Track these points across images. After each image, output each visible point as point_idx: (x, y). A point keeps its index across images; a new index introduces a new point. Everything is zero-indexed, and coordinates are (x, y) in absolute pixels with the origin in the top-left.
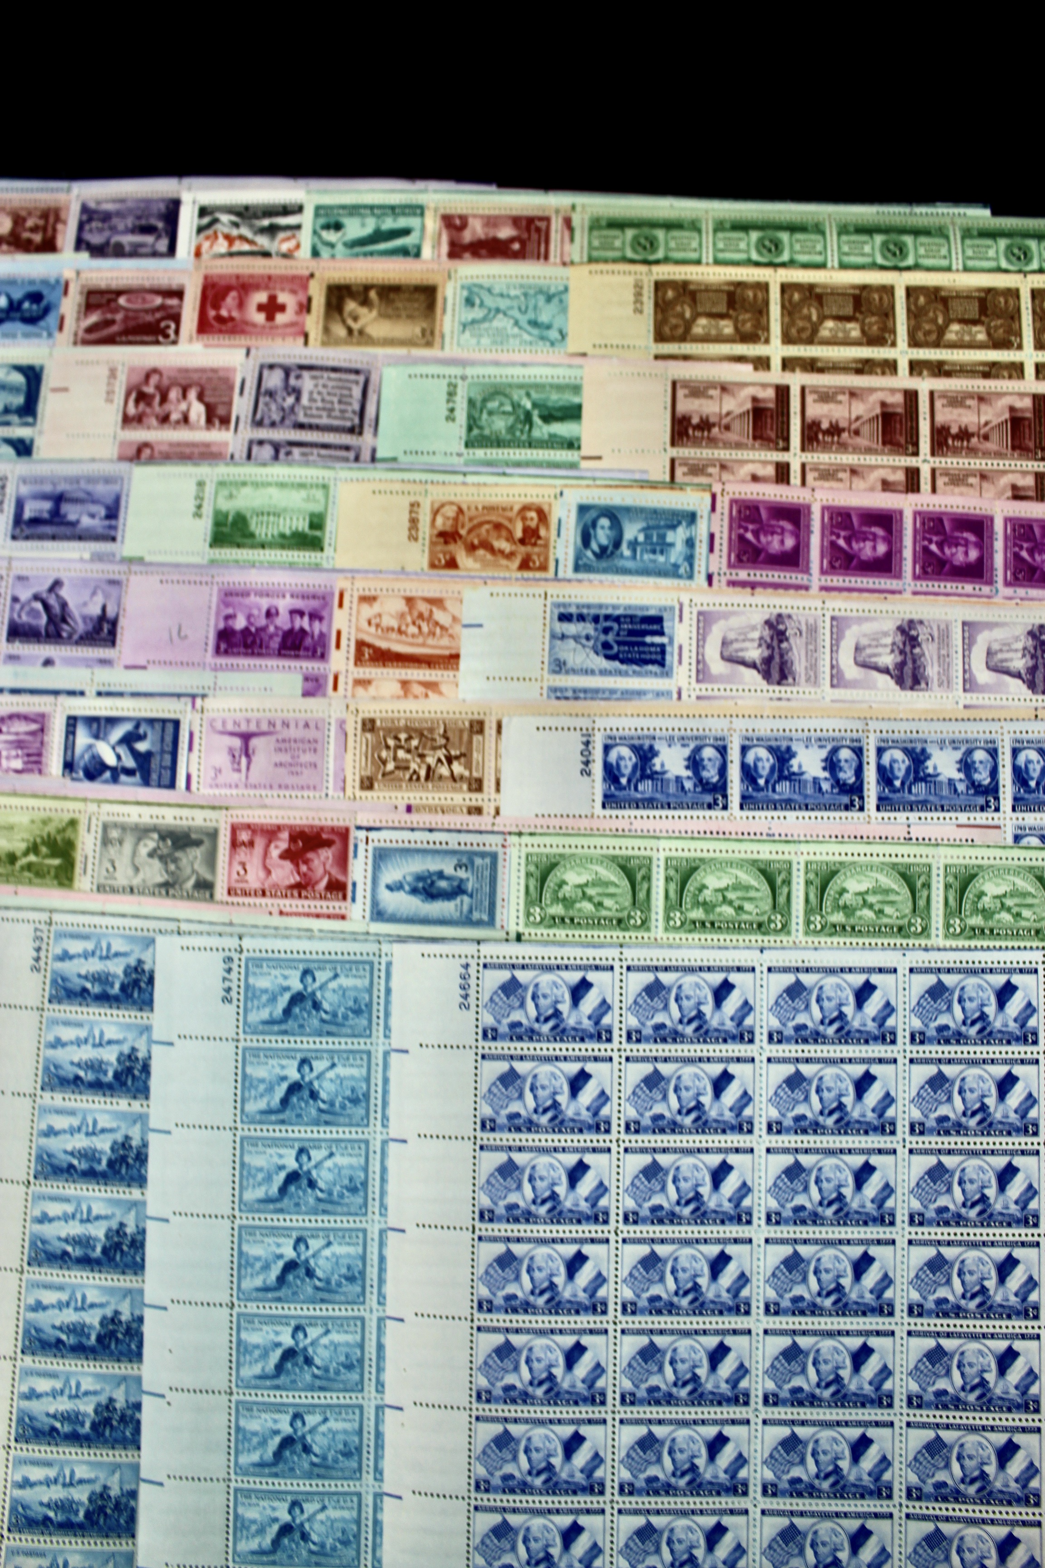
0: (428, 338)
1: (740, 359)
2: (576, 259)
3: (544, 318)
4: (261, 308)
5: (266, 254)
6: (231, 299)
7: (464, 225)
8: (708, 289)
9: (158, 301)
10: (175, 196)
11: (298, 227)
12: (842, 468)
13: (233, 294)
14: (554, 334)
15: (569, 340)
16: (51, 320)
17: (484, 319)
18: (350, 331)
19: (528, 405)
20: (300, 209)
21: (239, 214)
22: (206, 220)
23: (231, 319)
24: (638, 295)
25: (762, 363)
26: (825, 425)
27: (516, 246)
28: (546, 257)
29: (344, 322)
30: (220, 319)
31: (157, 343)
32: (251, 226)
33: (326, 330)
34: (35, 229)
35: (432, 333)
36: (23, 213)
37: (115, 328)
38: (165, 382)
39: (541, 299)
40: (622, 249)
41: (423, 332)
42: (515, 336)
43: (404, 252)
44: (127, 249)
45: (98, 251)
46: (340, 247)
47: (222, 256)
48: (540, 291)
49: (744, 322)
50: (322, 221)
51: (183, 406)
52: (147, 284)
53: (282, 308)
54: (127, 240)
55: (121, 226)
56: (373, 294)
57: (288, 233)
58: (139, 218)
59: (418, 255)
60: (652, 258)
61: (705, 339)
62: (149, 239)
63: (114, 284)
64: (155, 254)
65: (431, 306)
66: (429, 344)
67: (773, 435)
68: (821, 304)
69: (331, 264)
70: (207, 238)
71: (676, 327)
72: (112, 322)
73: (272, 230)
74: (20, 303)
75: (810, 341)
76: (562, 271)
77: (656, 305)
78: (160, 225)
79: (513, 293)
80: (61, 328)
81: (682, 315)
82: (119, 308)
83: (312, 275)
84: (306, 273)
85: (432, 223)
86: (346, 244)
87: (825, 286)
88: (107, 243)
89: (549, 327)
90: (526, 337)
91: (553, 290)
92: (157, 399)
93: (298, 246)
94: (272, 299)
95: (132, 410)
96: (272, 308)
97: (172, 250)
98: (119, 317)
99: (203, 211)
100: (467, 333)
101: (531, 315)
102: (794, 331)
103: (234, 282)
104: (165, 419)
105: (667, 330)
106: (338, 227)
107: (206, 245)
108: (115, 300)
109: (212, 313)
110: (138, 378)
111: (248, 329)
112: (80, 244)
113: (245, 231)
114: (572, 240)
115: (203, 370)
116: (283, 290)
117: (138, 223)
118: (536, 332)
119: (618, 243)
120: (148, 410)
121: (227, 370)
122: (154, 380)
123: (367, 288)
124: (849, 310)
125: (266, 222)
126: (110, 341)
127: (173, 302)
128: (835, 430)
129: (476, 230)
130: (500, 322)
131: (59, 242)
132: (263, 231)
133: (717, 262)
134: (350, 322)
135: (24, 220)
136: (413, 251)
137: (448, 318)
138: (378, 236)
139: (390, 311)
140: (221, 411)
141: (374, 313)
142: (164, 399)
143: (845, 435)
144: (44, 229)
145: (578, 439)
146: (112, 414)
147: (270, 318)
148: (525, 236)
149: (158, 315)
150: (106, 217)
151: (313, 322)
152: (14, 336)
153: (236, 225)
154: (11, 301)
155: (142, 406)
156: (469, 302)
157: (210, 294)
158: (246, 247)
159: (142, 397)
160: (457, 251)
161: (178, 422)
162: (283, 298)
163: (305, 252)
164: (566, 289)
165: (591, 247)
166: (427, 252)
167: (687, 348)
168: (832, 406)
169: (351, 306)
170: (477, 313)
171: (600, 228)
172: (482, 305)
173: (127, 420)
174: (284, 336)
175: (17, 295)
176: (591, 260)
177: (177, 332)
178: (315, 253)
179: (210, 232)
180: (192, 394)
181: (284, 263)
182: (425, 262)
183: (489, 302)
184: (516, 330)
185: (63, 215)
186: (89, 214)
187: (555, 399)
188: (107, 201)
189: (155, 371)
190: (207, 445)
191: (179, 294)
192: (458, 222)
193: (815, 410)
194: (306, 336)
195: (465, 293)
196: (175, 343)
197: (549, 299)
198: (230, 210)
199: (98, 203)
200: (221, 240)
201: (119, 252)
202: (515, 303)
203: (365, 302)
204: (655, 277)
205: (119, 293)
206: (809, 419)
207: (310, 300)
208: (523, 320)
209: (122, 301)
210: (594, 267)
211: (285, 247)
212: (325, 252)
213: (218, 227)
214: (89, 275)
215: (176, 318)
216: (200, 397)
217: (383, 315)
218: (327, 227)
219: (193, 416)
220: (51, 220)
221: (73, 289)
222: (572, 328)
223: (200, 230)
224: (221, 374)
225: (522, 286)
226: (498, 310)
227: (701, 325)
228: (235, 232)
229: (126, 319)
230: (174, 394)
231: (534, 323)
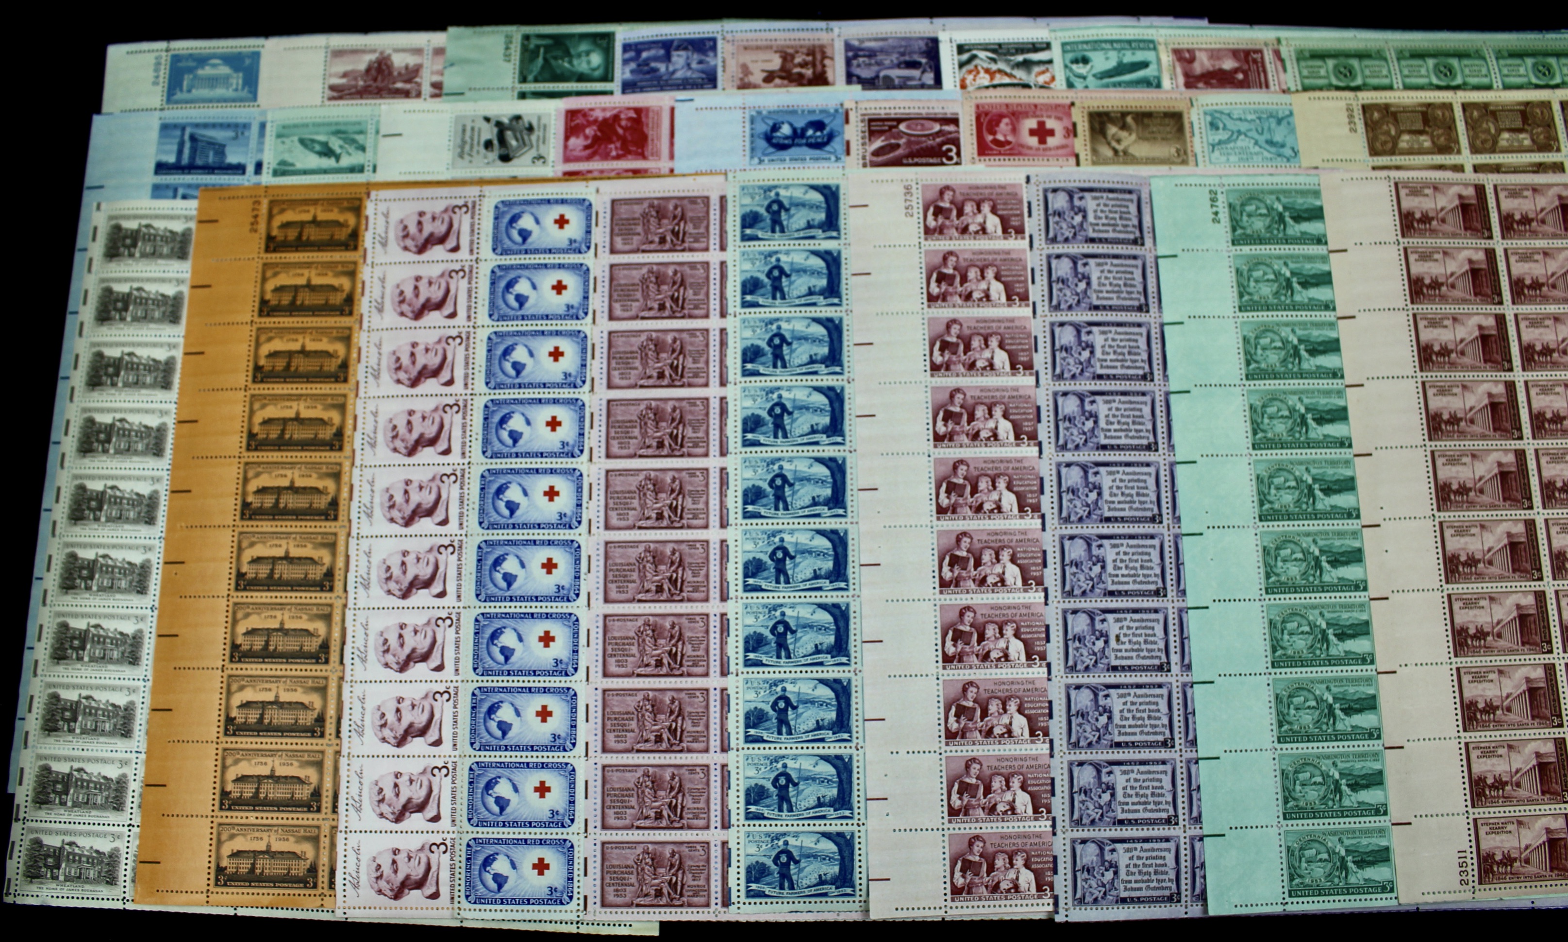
0: (1183, 157)
1: (1441, 167)
2: (1293, 89)
3: (1278, 138)
4: (1032, 132)
5: (1026, 86)
6: (1004, 126)
7: (1192, 60)
8: (1406, 110)
9: (937, 127)
10: (932, 35)
11: (1050, 62)
12: (1536, 251)
13: (1006, 120)
14: (1287, 152)
15: (1301, 154)
16: (837, 145)
17: (1228, 141)
18: (1116, 152)
19: (1280, 209)
20: (1048, 46)
21: (994, 51)
22: (965, 57)
23: (1009, 143)
24: (1351, 116)
25: (1459, 168)
26: (1517, 217)
27: (1240, 76)
28: (1267, 86)
29: (1109, 144)
30: (996, 142)
31: (942, 164)
32: (1008, 62)
33: (1094, 151)
34: (803, 65)
35: (1185, 153)
36: (790, 51)
37: (900, 152)
38: (959, 198)
39: (1273, 122)
40: (1327, 77)
41: (1178, 151)
42: (1257, 154)
43: (1147, 83)
44: (897, 82)
45: (869, 84)
46: (1090, 79)
47: (987, 87)
48: (1271, 116)
49: (1439, 137)
50: (1070, 56)
51: (979, 219)
52: (924, 112)
53: (1051, 133)
54: (895, 73)
55: (887, 62)
56: (1129, 119)
57: (1042, 68)
58: (903, 54)
59: (1159, 86)
60: (1353, 84)
61: (1410, 152)
62: (916, 73)
63: (893, 113)
64: (923, 86)
65: (1180, 129)
66: (1184, 162)
67: (1479, 226)
68: (1496, 119)
69: (1085, 94)
70: (970, 72)
71: (1385, 143)
72: (898, 146)
73: (1027, 65)
74: (804, 130)
75: (1493, 150)
76: (1285, 98)
77: (1366, 124)
78: (924, 61)
79: (1249, 117)
80: (848, 153)
81: (1388, 133)
82: (900, 135)
83: (1073, 104)
84: (1068, 102)
85: (1166, 58)
86: (1094, 76)
87: (1496, 104)
88: (877, 77)
89: (1283, 146)
90: (1266, 154)
91: (1281, 115)
92: (954, 213)
93: (1053, 79)
94: (1041, 124)
95: (932, 223)
96: (1042, 133)
97: (938, 82)
98: (902, 141)
99: (961, 49)
100: (1217, 153)
101: (1266, 136)
102: (1478, 143)
103: (1004, 110)
104: (964, 230)
105: (1378, 145)
106: (1085, 61)
107: (970, 78)
108: (896, 127)
109: (990, 138)
110: (932, 195)
111: (1025, 151)
112: (850, 78)
113: (1001, 65)
114: (1285, 70)
115: (992, 187)
116: (1049, 117)
117: (902, 59)
118: (1273, 150)
119: (1323, 72)
120: (947, 223)
121: (1013, 186)
122: (948, 195)
123: (1124, 115)
124: (1518, 124)
125: (1020, 58)
126: (897, 163)
127: (951, 128)
128: (1526, 220)
129: (1203, 64)
130: (1242, 142)
131: (830, 75)
132: (1018, 65)
133: (1407, 87)
134: (1114, 144)
135: (793, 57)
136: (1155, 83)
137: (1197, 140)
138: (1121, 69)
139: (1147, 135)
140: (1015, 222)
141: (1134, 136)
142: (960, 213)
143: (1534, 224)
144: (814, 65)
145: (1325, 236)
146: (913, 227)
147: (1042, 141)
148: (1245, 67)
149: (938, 140)
150: (871, 54)
151: (1081, 144)
152: (803, 160)
153: (994, 60)
154: (794, 130)
155: (941, 220)
156: (1213, 126)
157: (985, 121)
158: (1007, 80)
159: (939, 211)
160: (1192, 81)
161: (977, 232)
162: (1050, 124)
163: (1060, 83)
164: (1291, 114)
165: (1303, 77)
166: (1166, 83)
167: (1397, 160)
168: (1520, 200)
169: (1112, 130)
170: (1222, 135)
171: (1305, 59)
172: (1225, 128)
173: (928, 231)
174: (1057, 157)
175: (800, 124)
176: (1306, 89)
177: (958, 154)
178: (1070, 85)
179: (971, 67)
180: (986, 208)
181: (1044, 93)
182: (1167, 92)
183: (1230, 124)
184: (1257, 149)
185: (829, 53)
186: (853, 52)
187: (1301, 202)
188: (870, 40)
189: (947, 188)
190: (1008, 252)
191: (955, 121)
192: (1187, 55)
193: (1508, 205)
194: (1077, 156)
195: (1209, 118)
196: (957, 164)
197: (1279, 121)
198: (985, 47)
199: (861, 41)
200: (982, 74)
201: (889, 84)
202: (1252, 126)
203: (1124, 127)
204: (1361, 102)
205: (900, 121)
206: (1504, 213)
207: (1074, 125)
208: (1262, 139)
209: (902, 127)
210: (1311, 94)
211: (1041, 79)
212: (1079, 84)
213: (976, 62)
214: (868, 105)
215: (956, 142)
216: (994, 211)
217: (1140, 138)
218: (1076, 61)
219: (990, 227)
220: (819, 57)
221: (852, 116)
222: (1301, 147)
223: (961, 65)
224: (1009, 190)
225: (1255, 112)
226: (1239, 133)
227: (1405, 141)
228: (994, 67)
229: (909, 143)
230: (969, 208)
231: (1270, 143)
